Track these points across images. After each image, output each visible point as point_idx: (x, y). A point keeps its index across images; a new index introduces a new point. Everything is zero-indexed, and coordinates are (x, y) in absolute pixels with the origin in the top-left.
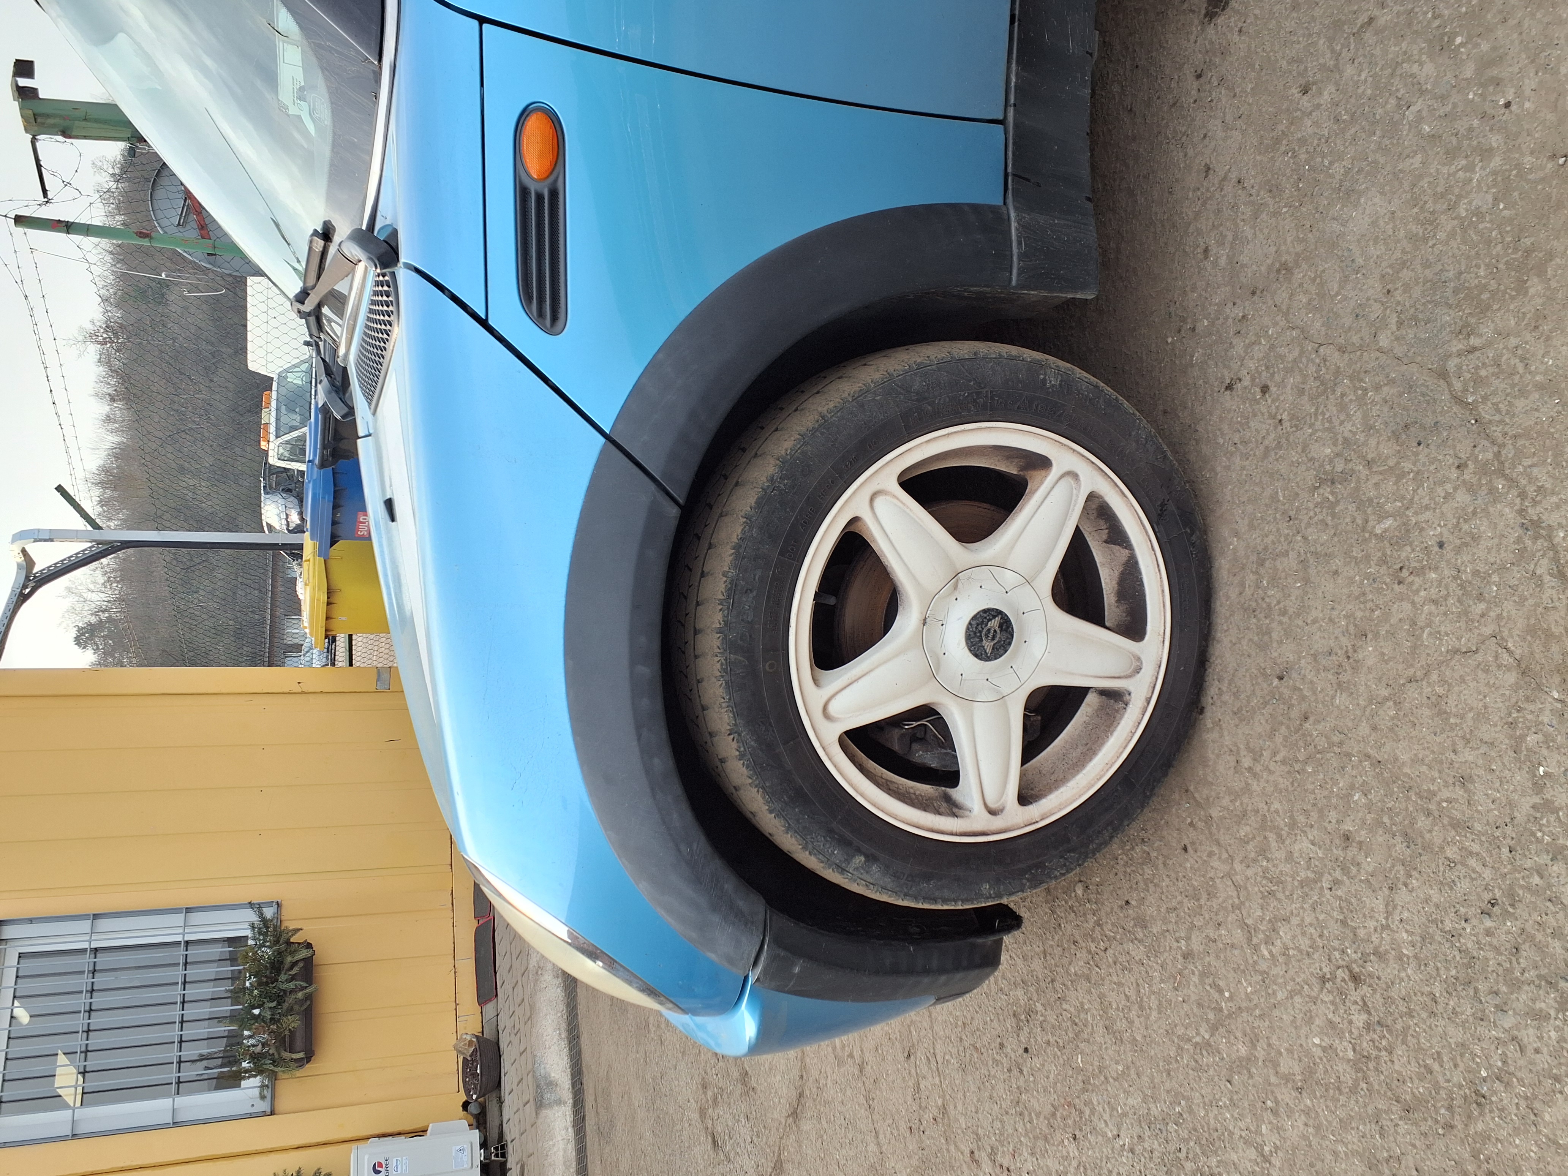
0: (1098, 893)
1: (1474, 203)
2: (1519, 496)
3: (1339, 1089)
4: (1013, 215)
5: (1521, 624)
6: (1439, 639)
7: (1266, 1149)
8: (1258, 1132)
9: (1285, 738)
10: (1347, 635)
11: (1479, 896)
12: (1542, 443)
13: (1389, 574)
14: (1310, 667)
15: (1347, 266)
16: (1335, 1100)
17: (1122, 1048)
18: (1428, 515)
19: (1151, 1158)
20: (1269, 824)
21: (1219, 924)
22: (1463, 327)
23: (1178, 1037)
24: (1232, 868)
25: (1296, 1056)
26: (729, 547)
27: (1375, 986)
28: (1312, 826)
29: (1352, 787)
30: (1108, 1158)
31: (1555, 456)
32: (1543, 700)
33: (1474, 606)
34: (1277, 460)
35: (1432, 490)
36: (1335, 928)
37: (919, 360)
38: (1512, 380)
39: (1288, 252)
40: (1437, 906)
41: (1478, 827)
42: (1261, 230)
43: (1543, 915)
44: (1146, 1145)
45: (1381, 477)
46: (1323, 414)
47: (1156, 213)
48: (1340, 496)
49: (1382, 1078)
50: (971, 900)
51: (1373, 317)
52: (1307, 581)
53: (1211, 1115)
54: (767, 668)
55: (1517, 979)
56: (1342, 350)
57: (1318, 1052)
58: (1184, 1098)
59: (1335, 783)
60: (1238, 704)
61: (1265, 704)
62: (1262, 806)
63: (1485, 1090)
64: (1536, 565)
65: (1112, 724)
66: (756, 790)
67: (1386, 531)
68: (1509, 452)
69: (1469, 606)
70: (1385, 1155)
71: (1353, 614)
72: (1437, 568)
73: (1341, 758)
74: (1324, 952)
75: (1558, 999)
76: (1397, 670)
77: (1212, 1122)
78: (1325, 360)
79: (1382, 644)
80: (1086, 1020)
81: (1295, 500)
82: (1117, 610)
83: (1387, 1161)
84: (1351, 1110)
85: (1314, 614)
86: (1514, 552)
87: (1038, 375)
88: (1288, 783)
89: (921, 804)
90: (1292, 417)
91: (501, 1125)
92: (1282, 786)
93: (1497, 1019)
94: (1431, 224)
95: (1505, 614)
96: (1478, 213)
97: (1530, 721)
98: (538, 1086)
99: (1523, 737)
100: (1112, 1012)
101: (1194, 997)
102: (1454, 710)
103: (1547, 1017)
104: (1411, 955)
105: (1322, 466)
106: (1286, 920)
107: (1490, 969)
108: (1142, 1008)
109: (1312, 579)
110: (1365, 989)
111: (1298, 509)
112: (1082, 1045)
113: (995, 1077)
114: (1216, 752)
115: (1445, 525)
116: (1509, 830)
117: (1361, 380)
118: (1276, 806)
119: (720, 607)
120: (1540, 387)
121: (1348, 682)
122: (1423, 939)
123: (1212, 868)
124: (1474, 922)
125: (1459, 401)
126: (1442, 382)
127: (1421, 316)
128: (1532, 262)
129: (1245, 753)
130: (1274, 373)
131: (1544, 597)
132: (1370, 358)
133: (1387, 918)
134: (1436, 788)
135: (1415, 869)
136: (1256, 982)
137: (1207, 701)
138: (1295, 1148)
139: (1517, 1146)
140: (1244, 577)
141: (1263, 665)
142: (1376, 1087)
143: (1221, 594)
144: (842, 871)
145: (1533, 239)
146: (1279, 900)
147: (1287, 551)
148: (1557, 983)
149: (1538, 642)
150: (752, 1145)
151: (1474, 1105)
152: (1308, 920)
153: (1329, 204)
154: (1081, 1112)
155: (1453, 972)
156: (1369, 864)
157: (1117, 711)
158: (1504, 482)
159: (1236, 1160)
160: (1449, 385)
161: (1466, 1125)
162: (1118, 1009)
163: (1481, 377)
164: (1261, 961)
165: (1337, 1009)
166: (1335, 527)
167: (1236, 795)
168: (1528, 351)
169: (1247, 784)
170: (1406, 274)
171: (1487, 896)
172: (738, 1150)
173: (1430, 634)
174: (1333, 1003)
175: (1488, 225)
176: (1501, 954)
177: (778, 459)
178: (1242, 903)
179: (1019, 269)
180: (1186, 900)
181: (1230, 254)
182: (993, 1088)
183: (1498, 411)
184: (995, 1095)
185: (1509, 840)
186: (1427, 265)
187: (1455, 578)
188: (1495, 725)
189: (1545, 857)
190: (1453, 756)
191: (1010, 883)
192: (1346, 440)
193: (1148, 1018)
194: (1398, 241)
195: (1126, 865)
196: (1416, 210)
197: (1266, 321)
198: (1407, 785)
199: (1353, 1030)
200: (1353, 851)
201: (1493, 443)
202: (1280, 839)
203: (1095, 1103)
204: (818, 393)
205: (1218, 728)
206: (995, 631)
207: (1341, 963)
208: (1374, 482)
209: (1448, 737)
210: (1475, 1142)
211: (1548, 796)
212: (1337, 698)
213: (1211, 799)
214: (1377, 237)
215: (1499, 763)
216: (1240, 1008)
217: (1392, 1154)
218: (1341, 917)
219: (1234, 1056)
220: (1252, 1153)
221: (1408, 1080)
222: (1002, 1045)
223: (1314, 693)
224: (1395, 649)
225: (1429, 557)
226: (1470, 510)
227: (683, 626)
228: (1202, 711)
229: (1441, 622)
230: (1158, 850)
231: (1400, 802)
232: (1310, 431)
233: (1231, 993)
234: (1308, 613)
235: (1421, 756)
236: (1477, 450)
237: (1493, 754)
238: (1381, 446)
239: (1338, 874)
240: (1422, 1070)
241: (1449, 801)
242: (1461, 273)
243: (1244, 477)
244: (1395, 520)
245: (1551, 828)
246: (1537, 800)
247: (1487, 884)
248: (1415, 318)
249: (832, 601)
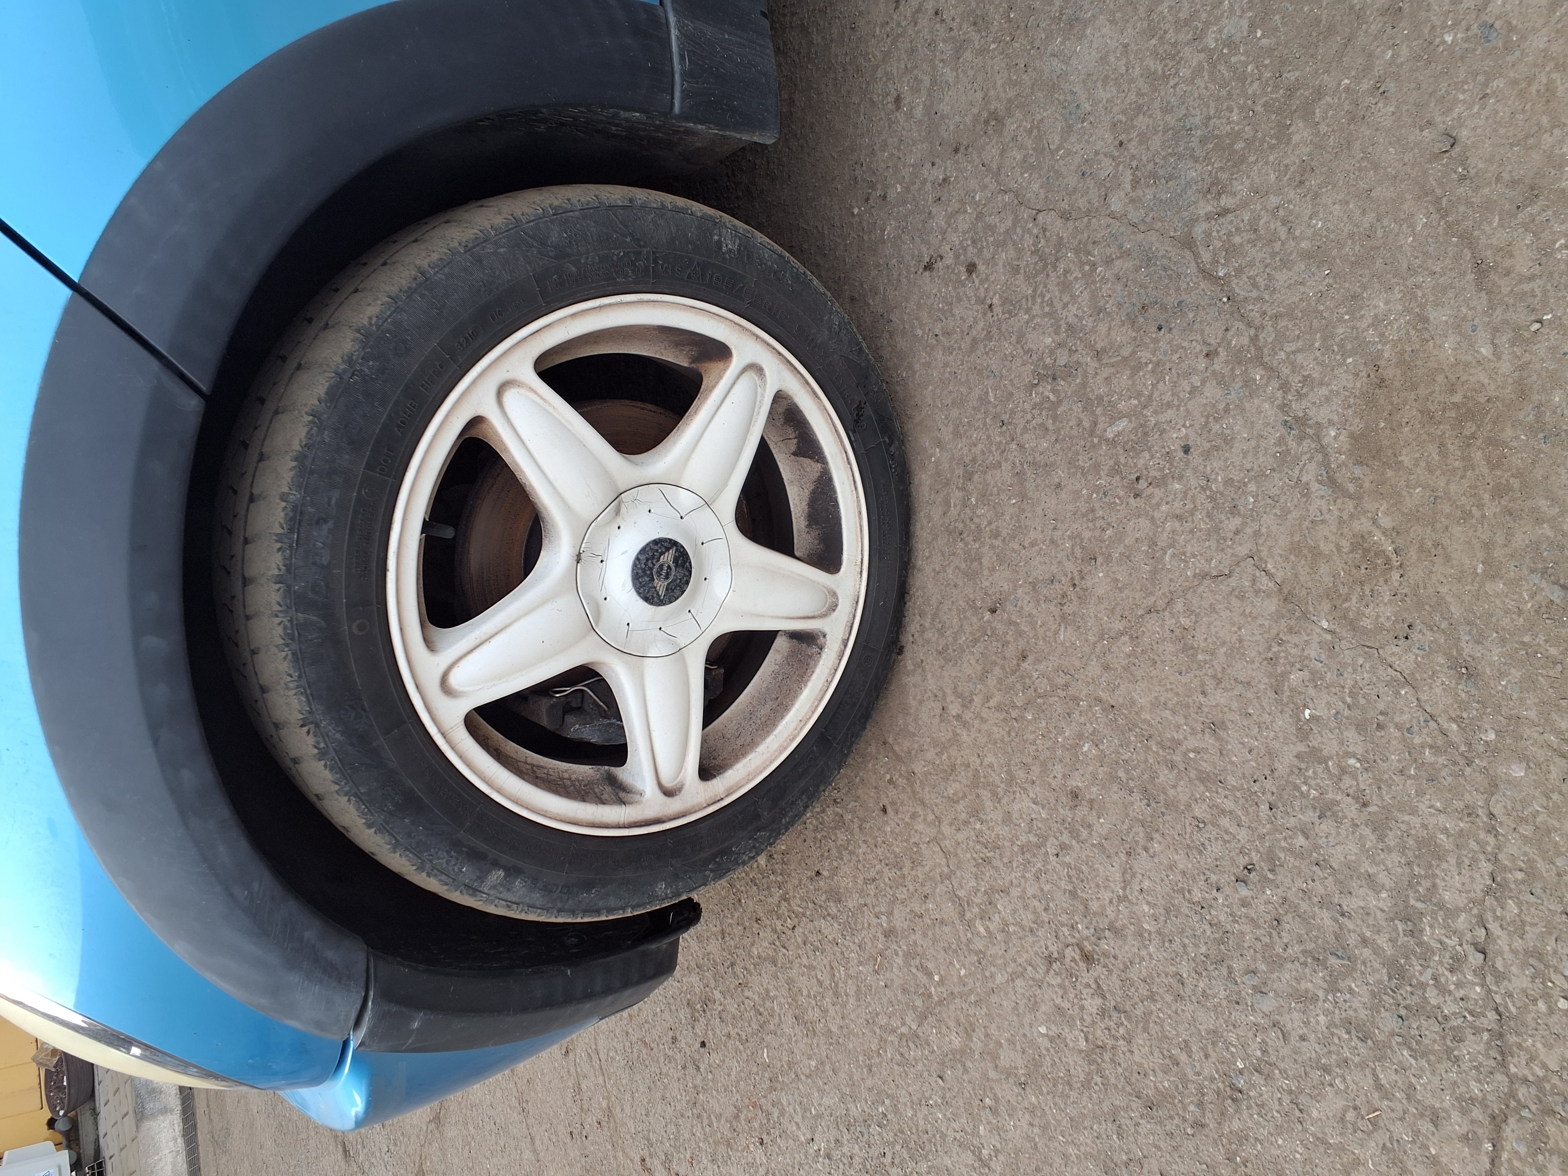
0: (784, 863)
1: (1226, 31)
2: (1280, 388)
3: (1069, 1084)
4: (672, 19)
5: (1283, 540)
6: (1185, 561)
7: (985, 1152)
8: (975, 1133)
9: (1000, 681)
10: (1073, 560)
11: (1233, 861)
12: (1308, 323)
13: (1123, 486)
14: (1028, 598)
15: (1070, 114)
16: (1065, 1096)
17: (815, 1042)
18: (1170, 414)
19: (851, 1164)
20: (982, 780)
21: (926, 897)
22: (1213, 184)
23: (881, 1027)
24: (939, 832)
25: (1019, 1048)
26: (288, 458)
27: (1111, 967)
28: (1033, 782)
29: (1080, 736)
30: (800, 1164)
31: (1324, 339)
32: (1309, 631)
33: (1227, 522)
34: (987, 353)
35: (1175, 384)
36: (1063, 900)
37: (556, 203)
38: (1273, 248)
39: (998, 98)
40: (1184, 873)
41: (1232, 781)
42: (965, 72)
43: (1310, 882)
44: (845, 1150)
45: (1113, 370)
46: (1042, 296)
47: (836, 56)
48: (1063, 395)
49: (1120, 1070)
50: (644, 905)
51: (1103, 174)
52: (1023, 497)
53: (920, 1116)
54: (355, 631)
55: (1278, 955)
56: (1065, 216)
57: (1044, 1043)
58: (888, 1096)
59: (1061, 732)
60: (943, 642)
61: (975, 641)
62: (974, 760)
63: (1241, 1083)
64: (1301, 471)
65: (805, 673)
66: (346, 798)
67: (1119, 434)
68: (1268, 336)
69: (1221, 522)
70: (1124, 1158)
71: (1079, 536)
72: (1181, 478)
73: (1067, 703)
74: (1051, 928)
75: (1328, 978)
76: (1134, 599)
77: (921, 1122)
78: (1044, 230)
79: (1113, 569)
80: (773, 1009)
81: (1008, 400)
82: (808, 537)
83: (1127, 1165)
84: (1084, 1107)
85: (1032, 535)
86: (1274, 456)
87: (712, 235)
88: (1004, 733)
89: (579, 792)
90: (1005, 301)
91: (97, 1139)
92: (997, 736)
93: (1255, 1001)
94: (1173, 57)
95: (1264, 530)
96: (1230, 43)
97: (1294, 656)
98: (138, 1096)
99: (1285, 675)
100: (802, 1000)
101: (897, 982)
102: (1203, 644)
103: (1315, 999)
104: (1153, 930)
105: (1041, 359)
106: (1004, 891)
107: (1246, 945)
108: (837, 994)
109: (1030, 494)
110: (1098, 970)
111: (1013, 412)
112: (768, 1038)
113: (667, 1075)
114: (919, 697)
115: (1191, 425)
116: (1268, 784)
117: (1089, 253)
118: (990, 759)
119: (279, 545)
120: (1307, 256)
121: (1074, 614)
122: (1168, 911)
123: (916, 831)
124: (1227, 890)
125: (1207, 274)
126: (1187, 253)
127: (1161, 172)
128: (1296, 103)
129: (953, 698)
130: (983, 247)
131: (1311, 508)
132: (1100, 226)
133: (1124, 889)
134: (1181, 737)
135: (1157, 831)
136: (973, 964)
137: (906, 639)
138: (1018, 1152)
139: (1279, 1147)
140: (949, 494)
141: (971, 596)
142: (1113, 1080)
143: (922, 514)
144: (474, 891)
145: (1297, 74)
146: (996, 868)
147: (1000, 463)
148: (1326, 959)
149: (1303, 562)
150: (389, 1154)
151: (1230, 1101)
152: (1030, 891)
153: (1047, 37)
154: (769, 1114)
155: (1203, 949)
156: (1102, 825)
157: (810, 657)
158: (1263, 372)
159: (950, 1166)
160: (1196, 255)
161: (1219, 1124)
162: (809, 996)
163: (1234, 245)
164: (976, 940)
165: (1066, 993)
166: (1057, 431)
167: (942, 748)
168: (1291, 212)
169: (956, 735)
170: (1142, 122)
171: (1242, 861)
172: (373, 1160)
173: (1174, 556)
174: (1061, 986)
175: (1243, 58)
176: (1259, 927)
177: (358, 331)
178: (953, 872)
179: (682, 92)
180: (886, 870)
181: (928, 103)
182: (665, 1088)
183: (1255, 285)
184: (668, 1095)
185: (1269, 795)
186: (1167, 109)
187: (1204, 489)
188: (1253, 662)
189: (1312, 814)
190: (1201, 698)
191: (690, 878)
192: (1070, 327)
193: (844, 1005)
194: (1133, 81)
195: (816, 830)
196: (1153, 41)
197: (973, 184)
198: (1146, 733)
199: (1085, 1017)
200: (1082, 811)
201: (1249, 325)
202: (996, 797)
203: (785, 1103)
204: (416, 241)
205: (920, 670)
206: (669, 567)
207: (1070, 940)
208: (1104, 376)
209: (1196, 676)
210: (1231, 1143)
211: (1315, 743)
212: (1062, 633)
213: (913, 752)
214: (1107, 77)
215: (1257, 705)
216: (952, 993)
217: (1132, 1157)
218: (1070, 887)
219: (946, 1049)
220: (969, 1158)
221: (1151, 1073)
222: (674, 1040)
223: (1034, 628)
224: (1130, 574)
225: (1171, 464)
226: (1221, 406)
227: (229, 573)
228: (901, 651)
229: (1187, 542)
230: (853, 811)
231: (1138, 753)
232: (1027, 317)
233: (941, 976)
234: (1025, 535)
235: (1162, 699)
236: (1231, 333)
237: (1250, 695)
238: (1113, 333)
239: (1065, 838)
240: (1167, 1061)
241: (1197, 751)
242: (1209, 118)
243: (947, 375)
244: (1130, 421)
245: (1319, 781)
246: (1301, 748)
247: (1242, 847)
248: (1154, 175)
249: (448, 533)
